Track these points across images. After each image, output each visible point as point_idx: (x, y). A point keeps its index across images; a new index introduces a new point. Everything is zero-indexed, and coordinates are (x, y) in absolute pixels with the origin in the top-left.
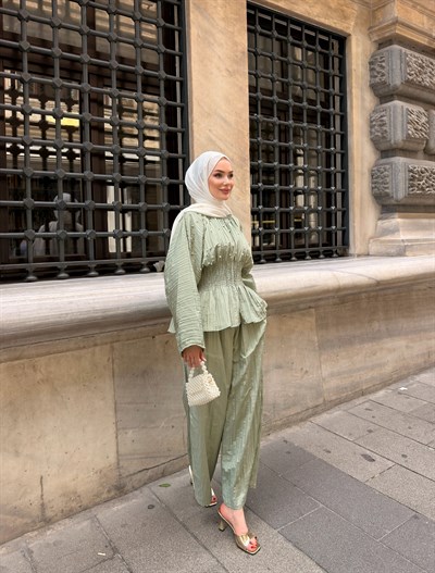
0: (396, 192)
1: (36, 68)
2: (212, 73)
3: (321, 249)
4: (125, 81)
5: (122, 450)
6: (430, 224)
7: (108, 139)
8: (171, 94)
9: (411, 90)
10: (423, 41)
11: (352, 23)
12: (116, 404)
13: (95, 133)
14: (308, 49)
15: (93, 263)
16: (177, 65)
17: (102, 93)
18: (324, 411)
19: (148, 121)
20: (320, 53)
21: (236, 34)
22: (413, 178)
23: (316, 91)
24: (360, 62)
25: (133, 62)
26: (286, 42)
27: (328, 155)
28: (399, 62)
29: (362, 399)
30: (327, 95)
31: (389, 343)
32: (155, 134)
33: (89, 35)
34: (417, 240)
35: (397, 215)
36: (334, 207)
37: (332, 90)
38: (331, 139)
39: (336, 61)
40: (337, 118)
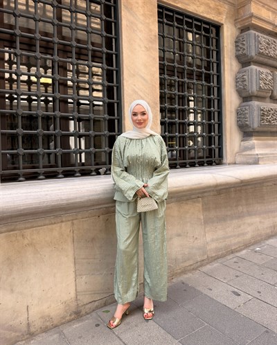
0: (253, 124)
1: (25, 47)
2: (135, 49)
3: (205, 160)
4: (81, 54)
5: (79, 289)
6: (274, 144)
7: (70, 91)
8: (109, 62)
9: (261, 59)
10: (270, 28)
11: (224, 17)
12: (75, 259)
13: (61, 87)
14: (196, 33)
15: (60, 169)
16: (114, 44)
17: (67, 62)
18: (207, 263)
19: (95, 79)
20: (204, 36)
21: (151, 24)
22: (263, 115)
23: (201, 60)
24: (229, 42)
25: (86, 42)
26: (183, 29)
27: (209, 100)
28: (254, 41)
29: (231, 256)
30: (209, 63)
31: (249, 220)
32: (100, 87)
33: (58, 25)
34: (266, 154)
35: (254, 138)
36: (213, 133)
37: (211, 59)
38: (211, 90)
39: (214, 41)
40: (215, 77)
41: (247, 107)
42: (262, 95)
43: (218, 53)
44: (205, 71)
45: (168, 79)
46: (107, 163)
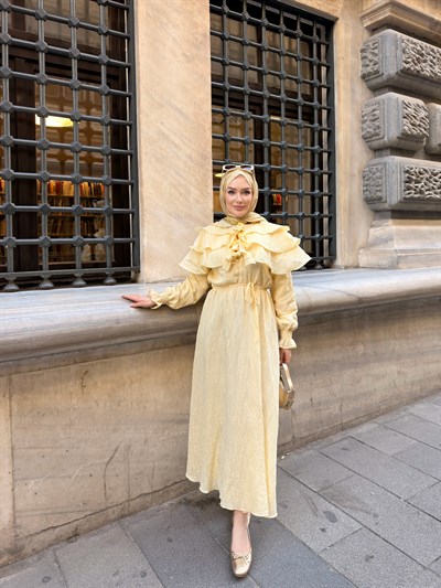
0: (391, 194)
5: (20, 505)
9: (407, 81)
11: (341, 6)
12: (13, 449)
15: (11, 276)
18: (292, 450)
20: (302, 38)
21: (195, 13)
22: (409, 180)
23: (297, 82)
24: (350, 50)
26: (260, 25)
28: (393, 48)
34: (413, 251)
35: (390, 222)
36: (317, 213)
37: (316, 80)
38: (315, 136)
39: (323, 49)
40: (324, 113)
41: (380, 167)
42: (409, 145)
43: (330, 69)
44: (303, 102)
45: (232, 114)
46: (109, 264)
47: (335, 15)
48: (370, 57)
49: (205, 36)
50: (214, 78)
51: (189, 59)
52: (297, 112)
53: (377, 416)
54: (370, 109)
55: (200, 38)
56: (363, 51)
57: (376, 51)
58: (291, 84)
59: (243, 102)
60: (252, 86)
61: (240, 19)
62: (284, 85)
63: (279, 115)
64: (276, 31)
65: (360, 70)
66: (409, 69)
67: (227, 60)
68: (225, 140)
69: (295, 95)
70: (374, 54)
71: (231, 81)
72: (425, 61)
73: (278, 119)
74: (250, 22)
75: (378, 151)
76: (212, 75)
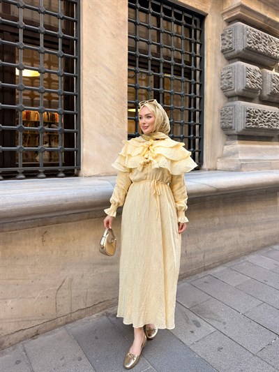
0: (237, 126)
5: (2, 316)
9: (250, 55)
11: (210, 6)
14: (176, 23)
20: (185, 26)
22: (249, 116)
23: (181, 53)
24: (215, 34)
26: (160, 17)
28: (241, 34)
34: (251, 160)
35: (237, 142)
36: (192, 136)
37: (193, 52)
38: (192, 88)
39: (198, 33)
40: (198, 73)
41: (231, 108)
42: (250, 94)
43: (202, 46)
44: (185, 66)
45: (140, 72)
46: (60, 164)
47: (206, 12)
48: (227, 39)
49: (125, 22)
50: (130, 49)
51: (115, 36)
52: (181, 72)
53: (226, 262)
54: (227, 71)
55: (121, 23)
56: (222, 35)
57: (231, 35)
58: (178, 54)
59: (147, 64)
60: (154, 54)
61: (146, 12)
62: (174, 54)
63: (170, 73)
64: (169, 20)
65: (221, 47)
66: (251, 47)
67: (138, 38)
68: (136, 88)
69: (180, 61)
70: (229, 37)
71: (141, 51)
72: (261, 43)
73: (169, 76)
74: (153, 15)
75: (230, 97)
76: (129, 47)
